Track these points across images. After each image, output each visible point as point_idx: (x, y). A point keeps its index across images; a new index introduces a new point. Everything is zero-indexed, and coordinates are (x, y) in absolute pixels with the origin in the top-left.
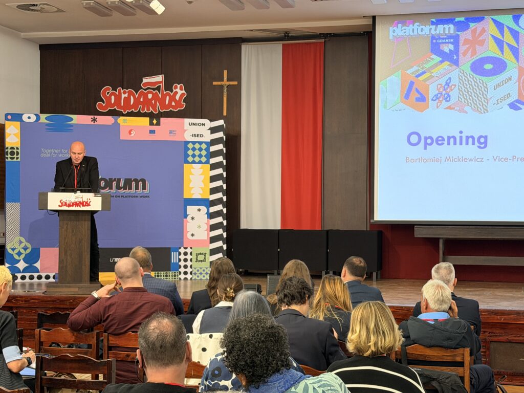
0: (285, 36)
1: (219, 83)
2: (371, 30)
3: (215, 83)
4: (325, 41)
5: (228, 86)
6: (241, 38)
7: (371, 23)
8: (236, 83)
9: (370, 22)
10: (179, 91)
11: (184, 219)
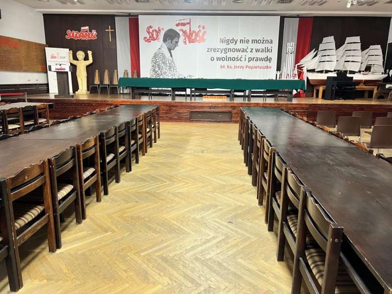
0: (129, 15)
3: (106, 30)
5: (111, 32)
6: (115, 15)
8: (114, 30)
10: (94, 32)
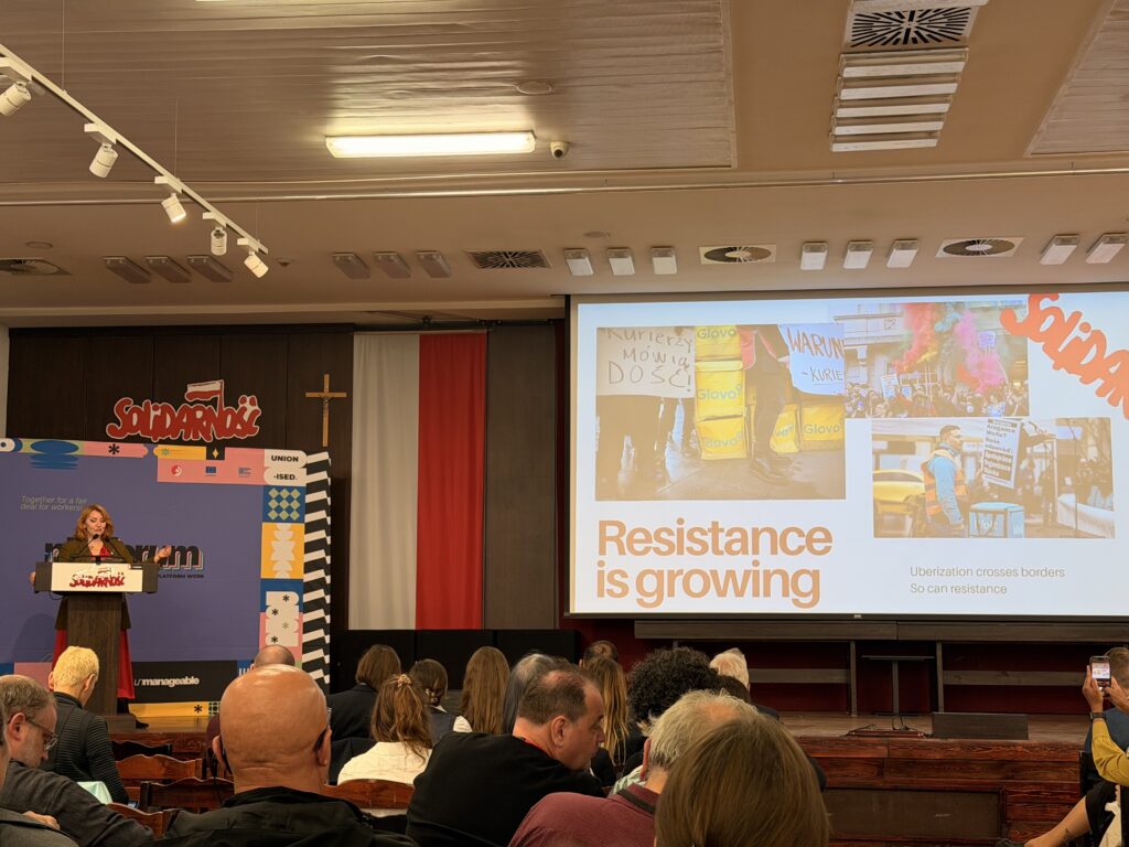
0: (424, 323)
1: (316, 395)
2: (563, 317)
3: (308, 395)
4: (488, 333)
5: (331, 399)
6: (352, 324)
7: (563, 305)
8: (344, 395)
9: (561, 303)
10: (249, 407)
11: (262, 614)
